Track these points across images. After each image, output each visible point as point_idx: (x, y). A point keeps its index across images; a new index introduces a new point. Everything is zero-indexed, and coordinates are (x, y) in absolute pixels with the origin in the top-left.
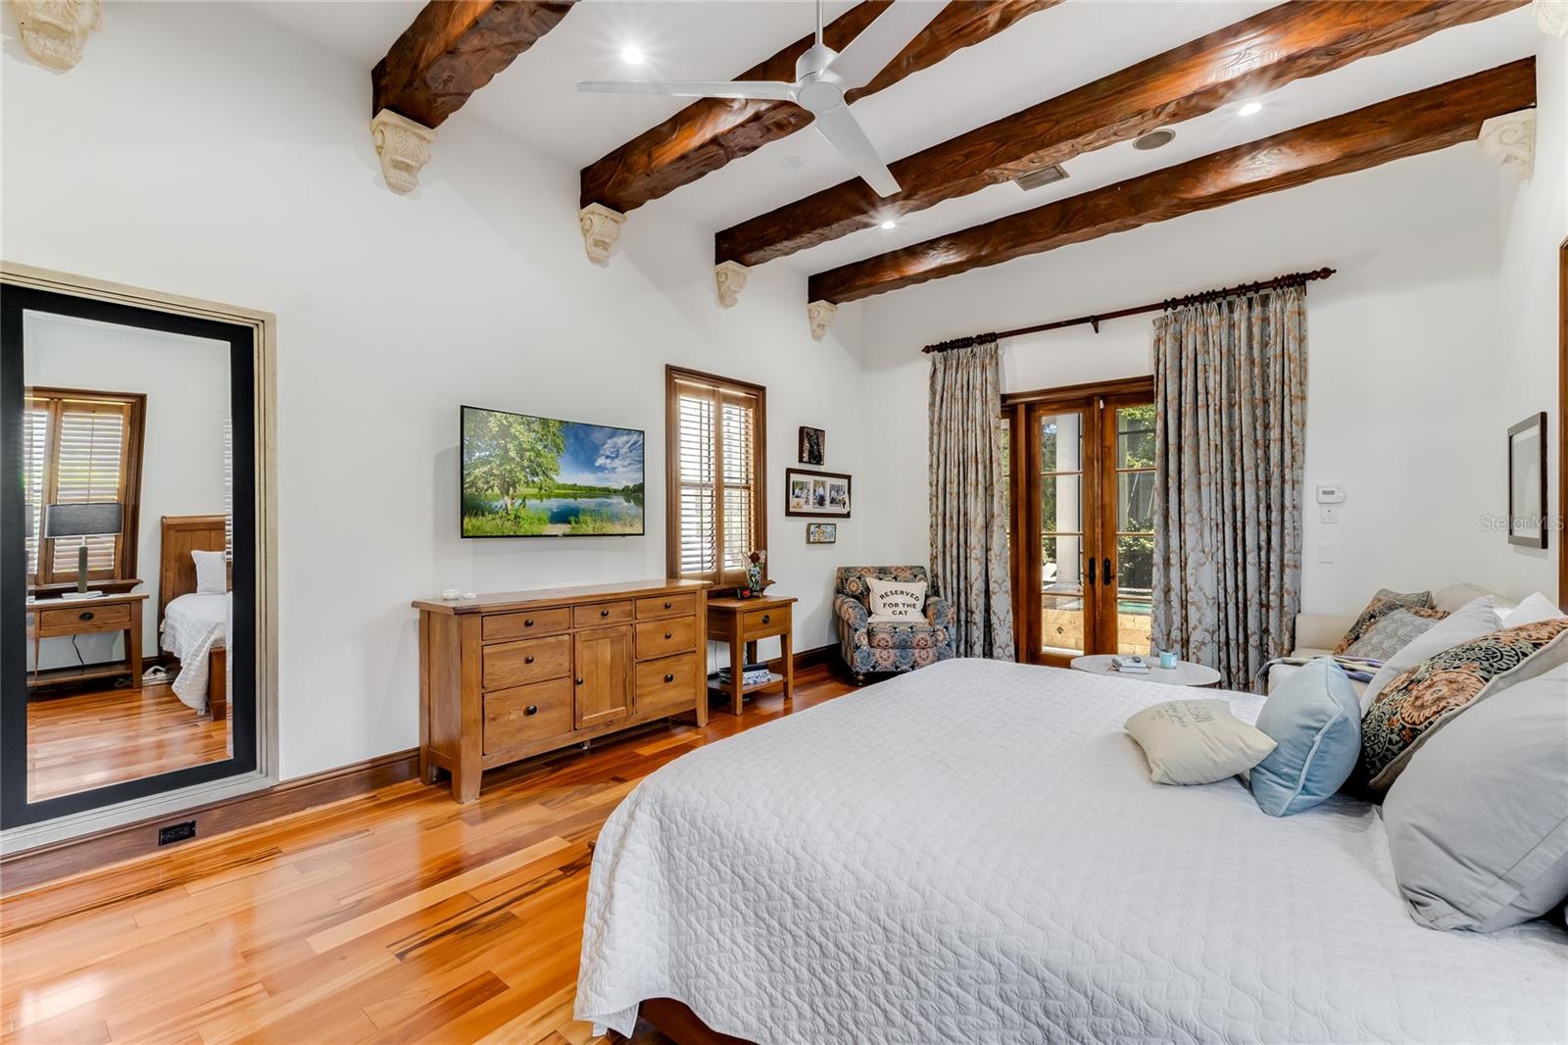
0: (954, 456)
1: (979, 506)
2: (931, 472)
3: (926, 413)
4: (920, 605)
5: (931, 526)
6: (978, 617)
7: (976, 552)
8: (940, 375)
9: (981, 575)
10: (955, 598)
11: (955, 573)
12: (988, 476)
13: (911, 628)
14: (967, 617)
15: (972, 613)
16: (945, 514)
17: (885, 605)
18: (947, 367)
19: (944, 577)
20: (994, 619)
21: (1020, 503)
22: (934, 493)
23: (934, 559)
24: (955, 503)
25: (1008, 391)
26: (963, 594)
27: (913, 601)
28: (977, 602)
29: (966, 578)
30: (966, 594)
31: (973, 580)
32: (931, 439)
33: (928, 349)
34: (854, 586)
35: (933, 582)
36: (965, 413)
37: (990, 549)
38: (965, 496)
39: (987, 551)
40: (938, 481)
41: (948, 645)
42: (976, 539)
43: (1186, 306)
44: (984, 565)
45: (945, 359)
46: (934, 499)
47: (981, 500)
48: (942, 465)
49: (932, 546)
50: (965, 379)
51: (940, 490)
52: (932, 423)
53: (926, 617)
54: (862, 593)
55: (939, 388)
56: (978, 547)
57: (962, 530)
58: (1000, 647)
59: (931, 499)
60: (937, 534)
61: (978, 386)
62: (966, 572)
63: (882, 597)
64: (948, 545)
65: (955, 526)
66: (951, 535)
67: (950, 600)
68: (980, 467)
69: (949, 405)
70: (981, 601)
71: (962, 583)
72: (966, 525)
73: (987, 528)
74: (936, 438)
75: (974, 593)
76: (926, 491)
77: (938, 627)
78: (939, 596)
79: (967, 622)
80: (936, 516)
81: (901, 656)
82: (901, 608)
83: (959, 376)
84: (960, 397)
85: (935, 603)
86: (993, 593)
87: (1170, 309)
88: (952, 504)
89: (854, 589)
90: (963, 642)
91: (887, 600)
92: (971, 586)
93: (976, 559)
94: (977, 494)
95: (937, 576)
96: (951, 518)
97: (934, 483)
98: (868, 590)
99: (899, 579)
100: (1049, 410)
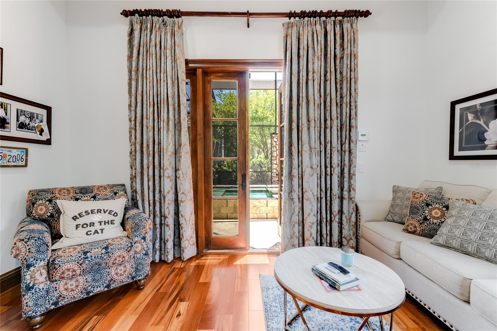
0: (149, 100)
1: (170, 138)
2: (130, 111)
3: (125, 63)
4: (118, 220)
5: (131, 153)
6: (170, 221)
7: (169, 172)
8: (136, 33)
9: (172, 189)
10: (151, 208)
11: (151, 189)
12: (177, 116)
13: (106, 248)
14: (161, 220)
15: (165, 217)
16: (142, 143)
17: (77, 227)
18: (143, 29)
19: (142, 192)
20: (182, 220)
21: (198, 137)
22: (133, 126)
23: (133, 178)
24: (151, 134)
25: (190, 58)
26: (158, 204)
27: (111, 218)
28: (169, 209)
29: (160, 191)
30: (160, 203)
31: (165, 193)
32: (130, 84)
33: (126, 14)
34: (42, 209)
35: (133, 196)
36: (158, 66)
37: (178, 170)
38: (159, 130)
39: (176, 171)
40: (136, 117)
41: (146, 254)
42: (168, 161)
43: (300, 19)
44: (174, 182)
45: (141, 23)
46: (133, 131)
47: (171, 133)
48: (139, 105)
49: (132, 168)
50: (158, 39)
51: (138, 125)
52: (130, 71)
53: (124, 230)
54: (52, 216)
55: (136, 42)
56: (170, 168)
57: (156, 155)
58: (187, 240)
59: (130, 132)
60: (135, 159)
61: (169, 46)
62: (160, 187)
63: (75, 218)
64: (145, 167)
65: (151, 153)
66: (148, 159)
67: (147, 210)
68: (171, 108)
69: (145, 57)
70: (172, 208)
71: (157, 196)
72: (160, 152)
73: (176, 154)
74: (134, 83)
75: (166, 203)
76: (126, 125)
77: (136, 239)
78: (138, 208)
79: (161, 224)
80: (135, 144)
81: (94, 280)
82: (97, 227)
83: (153, 36)
84: (154, 52)
85: (134, 217)
86: (182, 201)
87: (292, 18)
88: (148, 135)
89: (42, 213)
90: (158, 240)
91: (80, 221)
92: (164, 197)
93: (168, 177)
94: (168, 129)
95: (136, 191)
96: (148, 146)
97: (133, 119)
98: (59, 212)
99: (98, 197)
100: (218, 76)
